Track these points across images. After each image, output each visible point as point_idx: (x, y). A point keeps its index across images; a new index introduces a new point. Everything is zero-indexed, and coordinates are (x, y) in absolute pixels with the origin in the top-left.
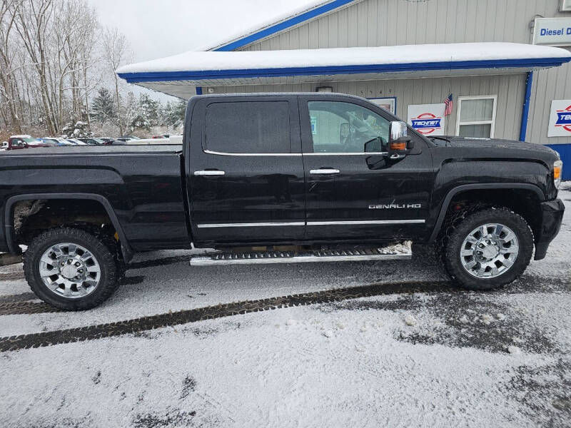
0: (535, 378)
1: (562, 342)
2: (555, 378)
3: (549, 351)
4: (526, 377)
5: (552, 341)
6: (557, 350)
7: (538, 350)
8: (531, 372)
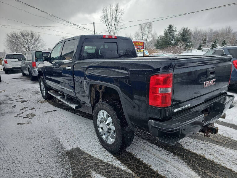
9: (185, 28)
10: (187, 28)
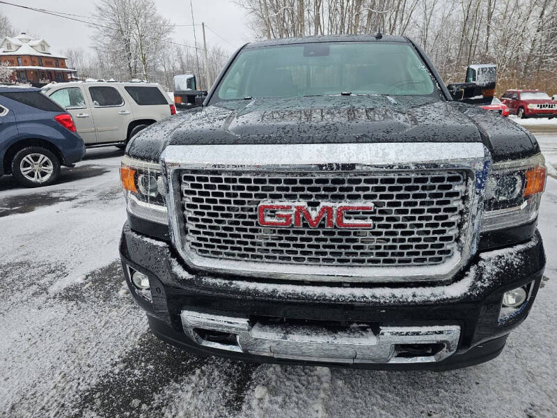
0: (54, 275)
1: (56, 306)
2: (42, 282)
3: (60, 294)
4: (59, 273)
5: (64, 301)
6: (54, 298)
7: (68, 290)
8: (59, 277)
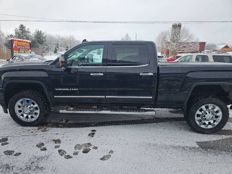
9: (39, 31)
10: (41, 31)
